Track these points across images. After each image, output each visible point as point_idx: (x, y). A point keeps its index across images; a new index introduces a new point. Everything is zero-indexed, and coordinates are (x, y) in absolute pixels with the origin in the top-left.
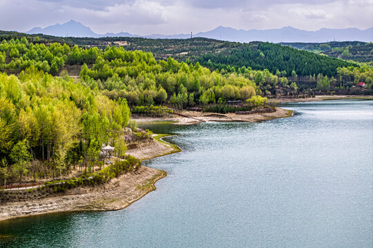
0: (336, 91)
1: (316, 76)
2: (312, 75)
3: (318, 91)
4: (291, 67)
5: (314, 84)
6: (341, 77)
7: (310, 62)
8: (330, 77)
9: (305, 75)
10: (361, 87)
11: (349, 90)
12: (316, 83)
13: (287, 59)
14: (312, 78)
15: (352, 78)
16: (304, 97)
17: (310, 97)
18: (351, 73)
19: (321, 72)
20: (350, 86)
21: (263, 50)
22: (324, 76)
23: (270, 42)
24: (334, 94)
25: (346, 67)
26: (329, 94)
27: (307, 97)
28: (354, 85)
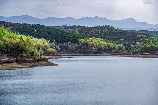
0: (79, 51)
1: (67, 43)
2: (65, 43)
3: (69, 51)
4: (52, 38)
5: (66, 48)
6: (81, 44)
7: (64, 36)
8: (75, 43)
9: (61, 42)
10: (92, 49)
11: (85, 51)
12: (67, 47)
13: (50, 33)
14: (65, 44)
15: (87, 44)
16: (63, 53)
17: (66, 53)
18: (86, 41)
19: (70, 41)
20: (86, 49)
21: (35, 28)
22: (72, 43)
23: (38, 24)
24: (77, 53)
25: (83, 39)
26: (75, 53)
27: (65, 53)
28: (88, 48)
